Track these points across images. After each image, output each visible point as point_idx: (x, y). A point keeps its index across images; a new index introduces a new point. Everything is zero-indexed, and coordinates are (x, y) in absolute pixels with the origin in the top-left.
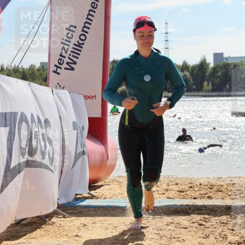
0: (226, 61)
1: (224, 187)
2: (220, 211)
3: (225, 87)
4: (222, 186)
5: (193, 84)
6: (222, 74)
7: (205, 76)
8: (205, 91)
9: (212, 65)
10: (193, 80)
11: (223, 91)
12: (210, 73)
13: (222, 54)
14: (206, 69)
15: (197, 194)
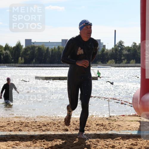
0: (33, 45)
1: (29, 124)
2: (26, 138)
3: (33, 61)
4: (28, 123)
5: (12, 58)
6: (30, 52)
7: (20, 54)
8: (20, 63)
9: (24, 47)
10: (12, 56)
11: (31, 64)
12: (23, 52)
13: (31, 40)
14: (20, 49)
15: (12, 128)
